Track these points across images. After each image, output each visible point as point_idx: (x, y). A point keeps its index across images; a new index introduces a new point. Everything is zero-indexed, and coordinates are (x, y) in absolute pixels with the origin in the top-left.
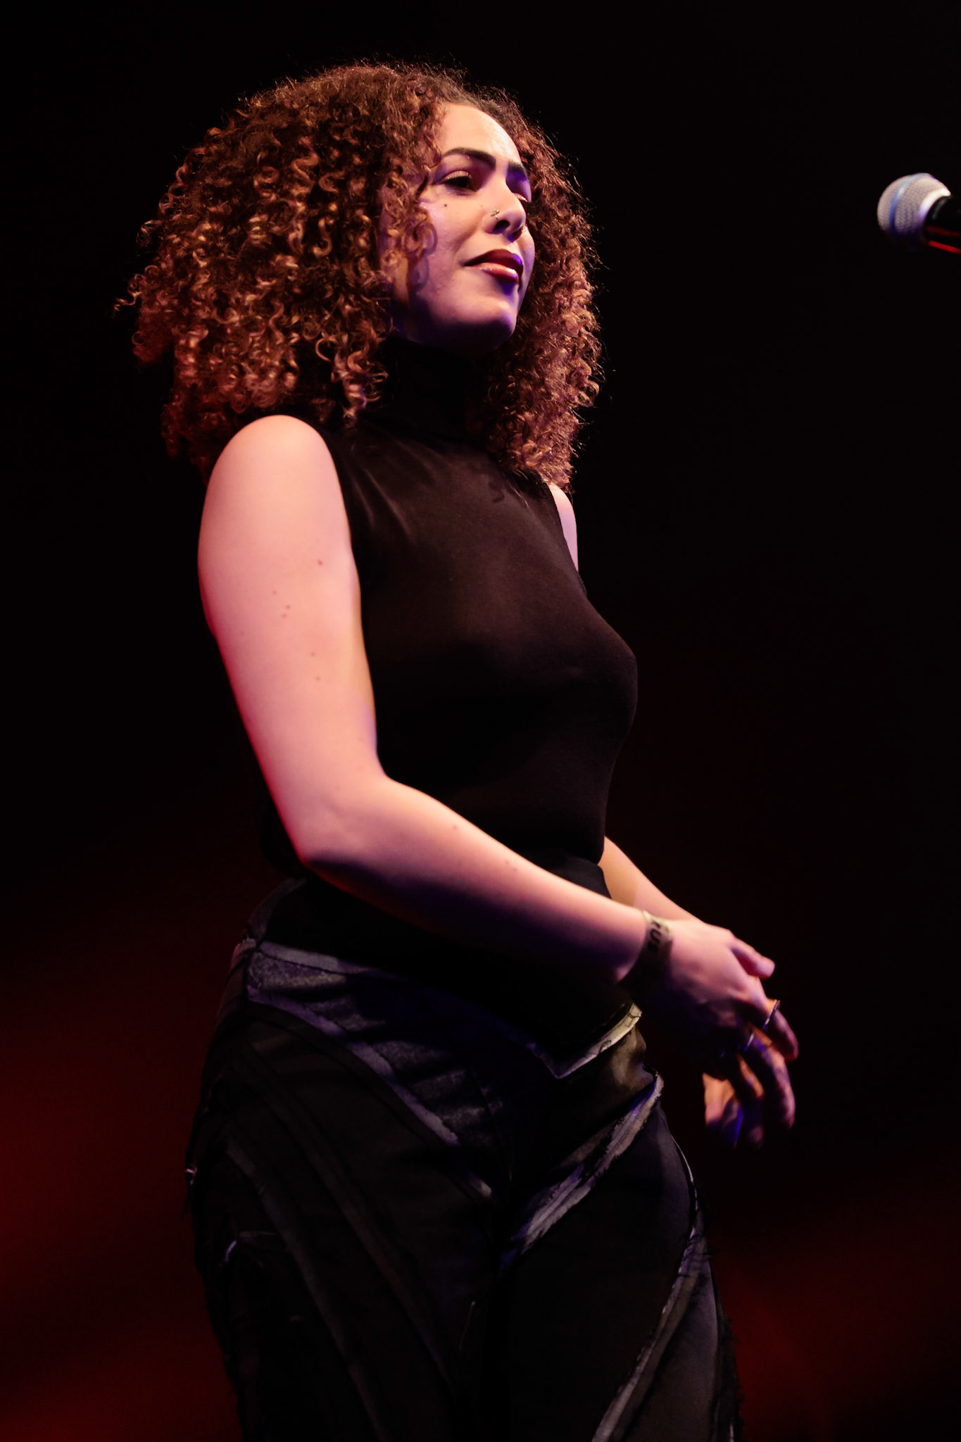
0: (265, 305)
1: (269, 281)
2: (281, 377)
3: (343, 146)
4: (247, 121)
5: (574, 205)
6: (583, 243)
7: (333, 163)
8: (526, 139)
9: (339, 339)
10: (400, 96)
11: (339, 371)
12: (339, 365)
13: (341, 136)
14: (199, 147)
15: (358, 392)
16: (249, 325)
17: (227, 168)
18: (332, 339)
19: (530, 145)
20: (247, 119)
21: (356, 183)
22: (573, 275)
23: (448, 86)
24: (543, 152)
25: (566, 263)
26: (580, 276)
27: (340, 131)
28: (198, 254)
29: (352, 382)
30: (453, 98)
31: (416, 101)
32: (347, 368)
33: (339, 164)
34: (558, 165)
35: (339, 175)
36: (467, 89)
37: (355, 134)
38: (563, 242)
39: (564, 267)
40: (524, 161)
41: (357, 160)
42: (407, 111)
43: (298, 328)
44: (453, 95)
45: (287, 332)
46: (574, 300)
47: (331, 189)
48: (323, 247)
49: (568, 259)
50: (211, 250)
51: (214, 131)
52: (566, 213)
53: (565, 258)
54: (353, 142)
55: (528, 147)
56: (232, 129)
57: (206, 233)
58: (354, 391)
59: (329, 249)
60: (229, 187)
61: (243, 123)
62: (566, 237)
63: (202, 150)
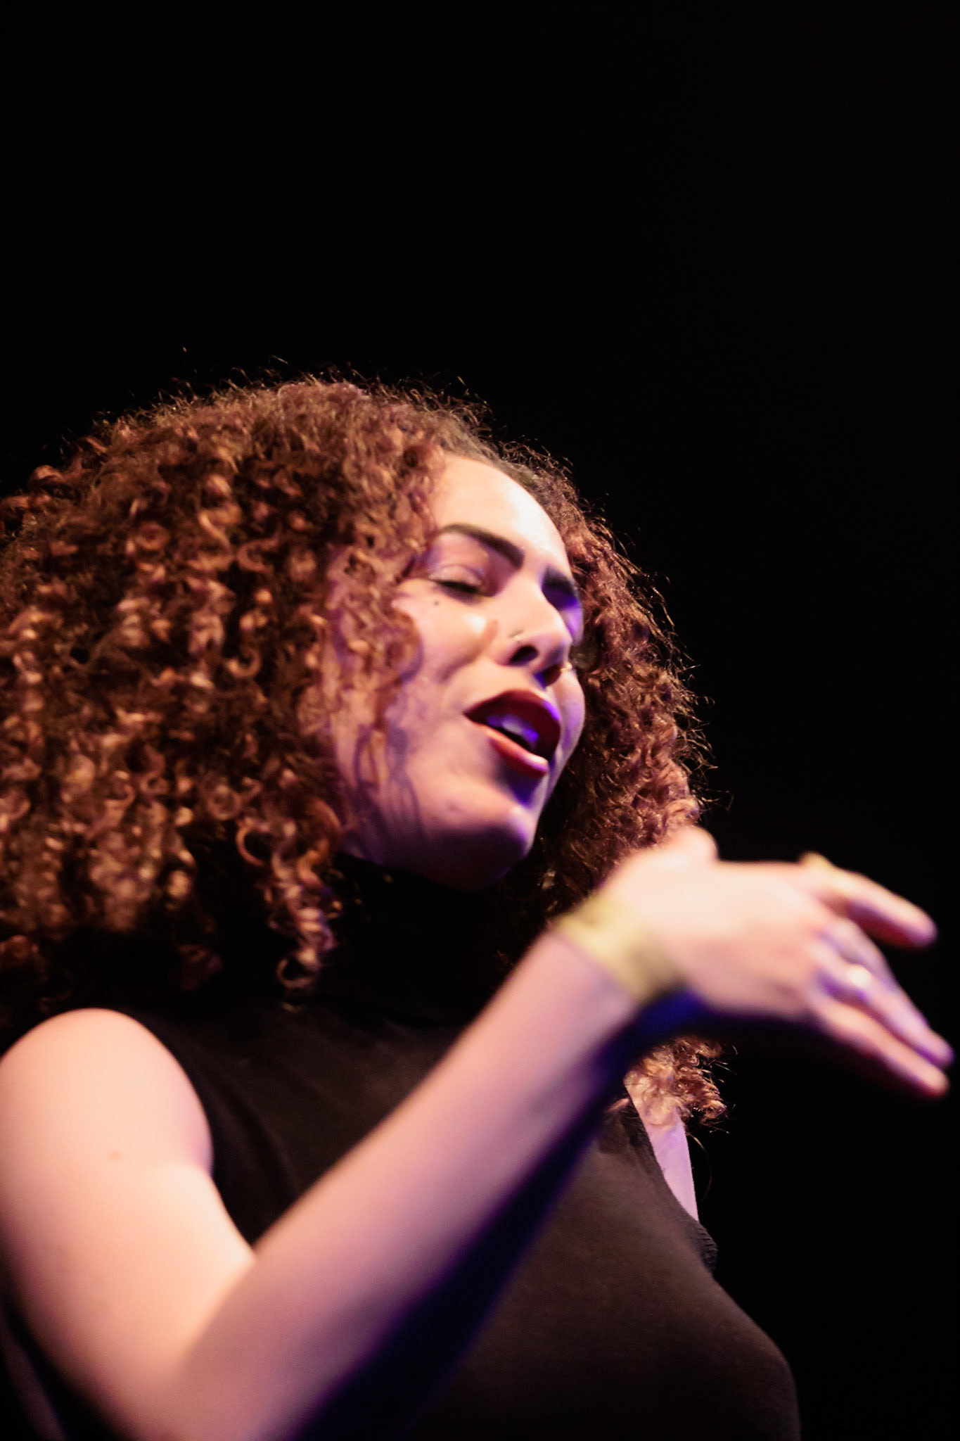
0: (133, 758)
1: (144, 713)
2: (163, 878)
3: (274, 496)
4: (104, 457)
5: (663, 659)
6: (682, 721)
7: (261, 524)
8: (583, 537)
9: (278, 828)
10: (372, 427)
11: (282, 885)
12: (282, 873)
13: (271, 481)
14: (19, 494)
15: (317, 921)
16: (103, 788)
17: (70, 526)
18: (265, 827)
19: (589, 549)
20: (104, 454)
21: (302, 559)
22: (667, 775)
23: (451, 426)
24: (610, 564)
25: (653, 755)
26: (677, 778)
27: (271, 473)
28: (24, 661)
29: (304, 905)
30: (458, 447)
31: (398, 438)
32: (298, 880)
33: (269, 527)
34: (637, 586)
35: (271, 544)
36: (483, 436)
37: (296, 478)
38: (647, 720)
39: (649, 762)
40: (576, 571)
41: (299, 523)
42: (384, 448)
43: (191, 800)
44: (459, 443)
45: (171, 803)
46: (670, 818)
47: (259, 567)
48: (245, 662)
49: (656, 749)
50: (44, 656)
51: (44, 472)
52: (651, 669)
53: (649, 746)
54: (292, 491)
55: (584, 550)
56: (78, 469)
57: (34, 626)
58: (310, 919)
59: (255, 667)
60: (73, 556)
61: (96, 462)
62: (653, 708)
63: (23, 501)
